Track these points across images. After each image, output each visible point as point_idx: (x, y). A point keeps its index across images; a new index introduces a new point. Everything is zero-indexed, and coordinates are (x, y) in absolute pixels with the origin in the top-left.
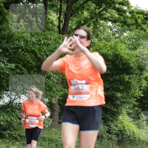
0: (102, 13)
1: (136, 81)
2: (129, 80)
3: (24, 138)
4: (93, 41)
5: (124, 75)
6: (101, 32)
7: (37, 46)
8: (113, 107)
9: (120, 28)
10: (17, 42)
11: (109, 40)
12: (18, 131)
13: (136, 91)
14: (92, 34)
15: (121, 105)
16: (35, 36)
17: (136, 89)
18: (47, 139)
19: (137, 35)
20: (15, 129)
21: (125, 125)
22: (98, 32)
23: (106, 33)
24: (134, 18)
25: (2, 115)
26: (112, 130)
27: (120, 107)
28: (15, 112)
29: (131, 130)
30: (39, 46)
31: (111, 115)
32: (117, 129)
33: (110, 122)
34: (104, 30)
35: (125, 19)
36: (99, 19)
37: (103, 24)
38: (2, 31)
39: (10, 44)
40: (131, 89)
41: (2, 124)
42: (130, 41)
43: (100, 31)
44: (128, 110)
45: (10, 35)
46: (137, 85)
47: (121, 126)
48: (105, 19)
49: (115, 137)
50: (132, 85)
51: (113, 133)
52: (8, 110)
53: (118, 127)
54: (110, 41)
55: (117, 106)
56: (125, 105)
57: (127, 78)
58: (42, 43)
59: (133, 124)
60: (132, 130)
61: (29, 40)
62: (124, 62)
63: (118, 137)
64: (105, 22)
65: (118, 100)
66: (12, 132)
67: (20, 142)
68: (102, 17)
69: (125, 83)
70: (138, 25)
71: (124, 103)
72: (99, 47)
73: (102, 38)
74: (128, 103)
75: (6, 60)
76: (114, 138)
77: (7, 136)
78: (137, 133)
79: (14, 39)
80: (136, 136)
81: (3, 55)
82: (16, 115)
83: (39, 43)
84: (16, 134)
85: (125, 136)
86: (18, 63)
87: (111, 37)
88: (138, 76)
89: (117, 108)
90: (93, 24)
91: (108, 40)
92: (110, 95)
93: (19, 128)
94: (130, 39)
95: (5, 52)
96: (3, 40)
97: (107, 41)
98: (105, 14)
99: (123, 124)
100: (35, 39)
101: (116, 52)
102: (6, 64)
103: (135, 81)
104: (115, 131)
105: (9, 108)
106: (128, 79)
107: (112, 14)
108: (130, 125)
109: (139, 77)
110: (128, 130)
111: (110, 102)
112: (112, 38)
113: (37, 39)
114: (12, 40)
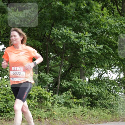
3: (112, 106)
7: (120, 29)
10: (103, 27)
12: (107, 100)
16: (118, 21)
20: (105, 99)
25: (94, 87)
28: (104, 84)
30: (121, 29)
38: (91, 19)
39: (98, 29)
41: (94, 95)
45: (97, 21)
52: (99, 83)
58: (123, 27)
61: (113, 25)
66: (102, 101)
67: (109, 109)
75: (95, 42)
77: (99, 104)
79: (101, 25)
81: (92, 38)
82: (105, 87)
83: (121, 27)
84: (106, 103)
86: (105, 44)
93: (108, 98)
95: (94, 36)
96: (92, 26)
105: (99, 81)
113: (119, 23)
114: (99, 26)
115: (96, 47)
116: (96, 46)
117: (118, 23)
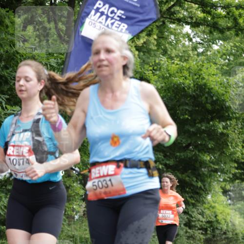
0: (172, 10)
1: (236, 131)
2: (225, 131)
4: (157, 61)
5: (216, 123)
6: (172, 45)
8: (195, 179)
9: (205, 36)
11: (186, 58)
13: (238, 149)
14: (156, 48)
15: (210, 176)
16: (55, 55)
17: (236, 146)
18: (78, 238)
19: (236, 47)
21: (218, 212)
22: (167, 45)
23: (180, 46)
24: (232, 16)
26: (195, 221)
27: (209, 180)
29: (228, 220)
31: (192, 194)
32: (204, 220)
33: (191, 207)
34: (178, 41)
35: (215, 20)
36: (168, 21)
37: (175, 29)
39: (11, 69)
40: (228, 145)
42: (224, 60)
43: (170, 43)
44: (223, 184)
45: (11, 54)
46: (239, 138)
47: (210, 214)
48: (179, 21)
49: (199, 233)
50: (230, 140)
51: (197, 227)
53: (205, 217)
54: (188, 60)
55: (202, 178)
56: (218, 176)
57: (220, 126)
59: (232, 209)
60: (230, 221)
62: (214, 98)
63: (206, 234)
64: (178, 27)
65: (205, 168)
68: (174, 18)
69: (217, 135)
70: (238, 29)
71: (216, 171)
72: (169, 73)
73: (173, 55)
74: (223, 172)
75: (4, 98)
76: (199, 235)
78: (240, 225)
80: (238, 231)
85: (217, 232)
87: (191, 52)
88: (241, 122)
89: (203, 181)
90: (157, 32)
91: (184, 58)
92: (189, 158)
94: (224, 54)
97: (183, 60)
98: (179, 12)
99: (214, 210)
100: (55, 61)
101: (200, 80)
102: (4, 106)
103: (234, 132)
104: (201, 223)
106: (222, 130)
107: (191, 12)
108: (227, 212)
109: (242, 124)
110: (223, 221)
111: (190, 171)
112: (192, 55)
113: (58, 60)
114: (13, 64)
115: (6, 110)
116: (6, 108)
117: (55, 59)
